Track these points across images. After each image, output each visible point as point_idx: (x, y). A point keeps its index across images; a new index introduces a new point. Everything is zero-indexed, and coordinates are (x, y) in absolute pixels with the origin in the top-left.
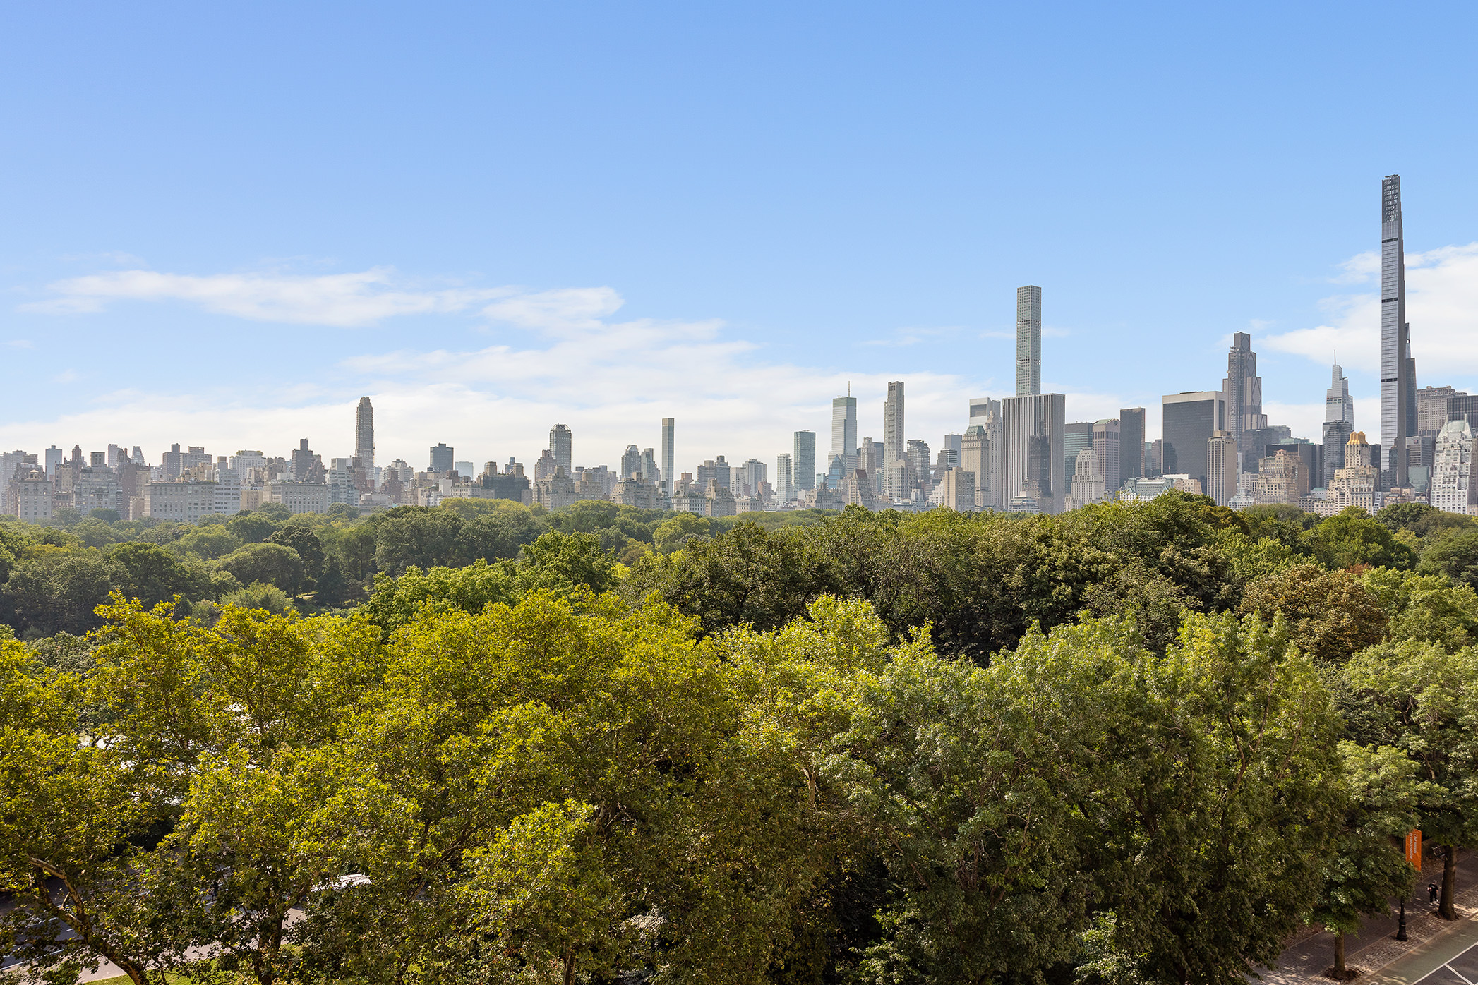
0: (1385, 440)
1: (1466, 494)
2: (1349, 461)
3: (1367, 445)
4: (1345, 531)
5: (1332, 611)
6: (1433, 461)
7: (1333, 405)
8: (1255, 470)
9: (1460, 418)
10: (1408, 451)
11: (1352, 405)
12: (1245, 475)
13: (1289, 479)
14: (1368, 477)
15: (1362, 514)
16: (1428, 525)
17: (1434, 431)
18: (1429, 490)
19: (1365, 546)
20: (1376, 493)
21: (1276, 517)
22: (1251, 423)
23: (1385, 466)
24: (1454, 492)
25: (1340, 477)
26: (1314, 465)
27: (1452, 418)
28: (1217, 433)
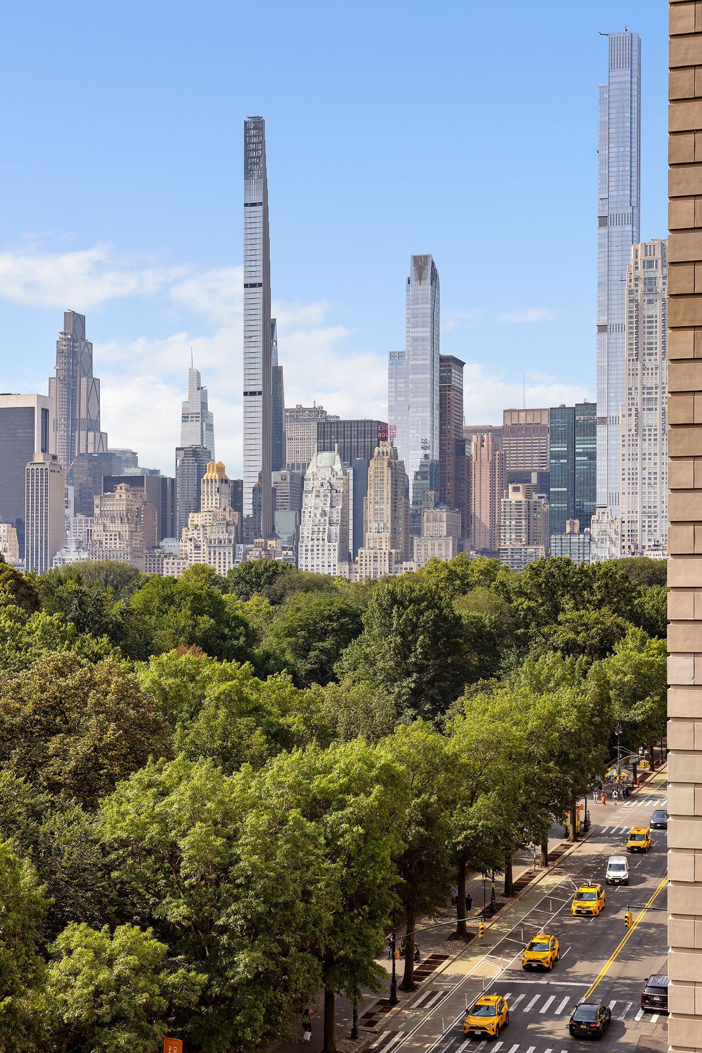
0: (248, 474)
1: (337, 548)
2: (206, 501)
3: (226, 481)
4: (169, 600)
5: (93, 721)
6: (301, 504)
7: (189, 424)
8: (89, 513)
9: (331, 449)
10: (274, 490)
11: (212, 426)
12: (77, 518)
13: (133, 526)
14: (228, 524)
15: (210, 575)
16: (285, 590)
17: (304, 465)
18: (297, 543)
19: (194, 620)
20: (238, 545)
21: (79, 581)
22: (86, 444)
23: (248, 510)
24: (323, 546)
25: (196, 523)
26: (164, 505)
27: (322, 449)
28: (39, 457)
